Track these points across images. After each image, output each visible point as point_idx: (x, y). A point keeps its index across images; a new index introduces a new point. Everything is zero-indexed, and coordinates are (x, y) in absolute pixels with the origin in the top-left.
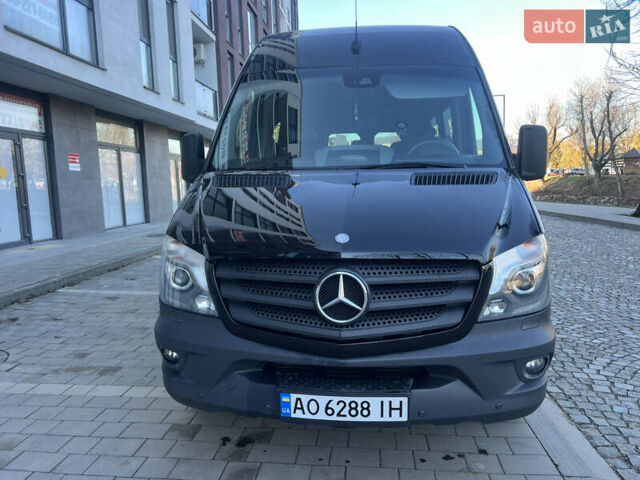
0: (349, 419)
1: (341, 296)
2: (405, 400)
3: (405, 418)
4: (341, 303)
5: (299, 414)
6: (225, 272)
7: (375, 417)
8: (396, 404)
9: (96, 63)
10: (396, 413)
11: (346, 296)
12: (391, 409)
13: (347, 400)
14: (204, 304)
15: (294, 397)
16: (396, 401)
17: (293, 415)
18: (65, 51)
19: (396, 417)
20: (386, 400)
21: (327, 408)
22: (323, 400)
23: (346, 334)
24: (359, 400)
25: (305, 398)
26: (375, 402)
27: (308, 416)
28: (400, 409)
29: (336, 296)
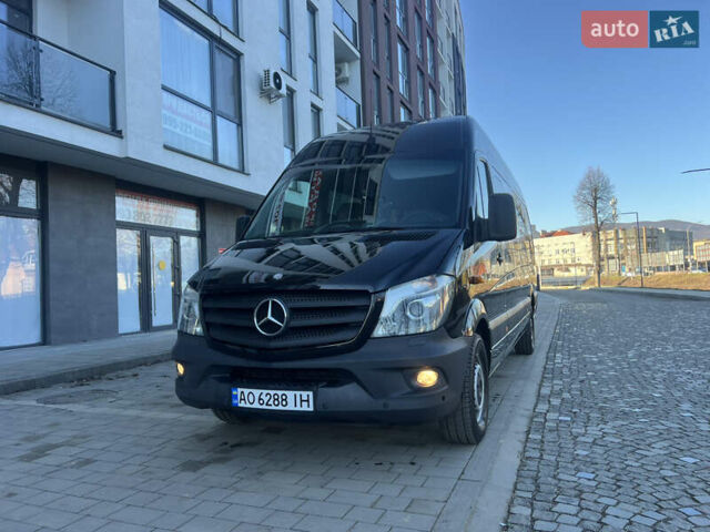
0: (273, 407)
1: (269, 317)
2: (311, 394)
3: (311, 409)
4: (269, 321)
5: (242, 404)
6: (210, 304)
7: (291, 407)
8: (305, 398)
9: (242, 170)
10: (305, 404)
11: (273, 315)
12: (302, 401)
13: (272, 392)
14: (198, 329)
15: (240, 390)
16: (305, 394)
17: (240, 405)
18: (215, 162)
19: (305, 408)
20: (298, 393)
21: (260, 399)
22: (257, 392)
23: (273, 344)
24: (280, 393)
25: (246, 391)
26: (290, 394)
27: (248, 405)
28: (308, 401)
29: (266, 315)
